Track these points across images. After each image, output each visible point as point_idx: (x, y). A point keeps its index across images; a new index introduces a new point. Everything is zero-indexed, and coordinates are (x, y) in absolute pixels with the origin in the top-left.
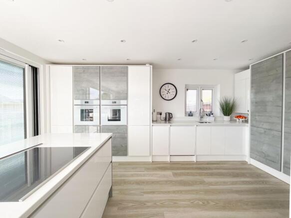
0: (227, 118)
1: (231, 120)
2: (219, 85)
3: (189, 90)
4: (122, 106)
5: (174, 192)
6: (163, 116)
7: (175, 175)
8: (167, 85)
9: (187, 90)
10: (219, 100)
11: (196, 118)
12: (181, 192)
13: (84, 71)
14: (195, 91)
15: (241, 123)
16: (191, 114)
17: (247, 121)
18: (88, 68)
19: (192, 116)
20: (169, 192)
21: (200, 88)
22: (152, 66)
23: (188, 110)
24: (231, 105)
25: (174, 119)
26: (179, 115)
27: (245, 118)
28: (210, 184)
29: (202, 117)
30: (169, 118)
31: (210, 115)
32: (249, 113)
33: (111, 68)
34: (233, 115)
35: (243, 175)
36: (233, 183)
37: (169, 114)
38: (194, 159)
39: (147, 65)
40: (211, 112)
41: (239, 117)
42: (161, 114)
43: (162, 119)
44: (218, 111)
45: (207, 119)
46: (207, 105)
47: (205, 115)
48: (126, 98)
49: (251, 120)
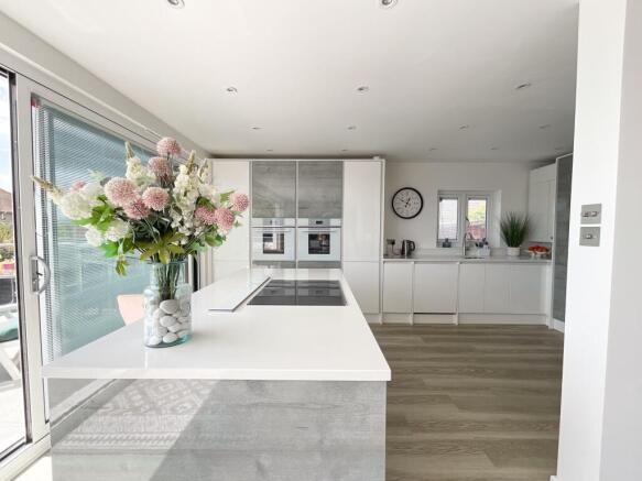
0: (513, 251)
1: (521, 255)
2: (500, 192)
3: (444, 201)
4: (332, 229)
5: (431, 359)
6: (398, 246)
7: (426, 340)
8: (404, 192)
9: (441, 199)
10: (499, 217)
11: (457, 250)
12: (441, 359)
13: (269, 169)
14: (456, 202)
15: (539, 260)
16: (447, 244)
17: (549, 257)
18: (276, 164)
19: (449, 246)
20: (423, 360)
21: (464, 198)
22: (384, 160)
23: (442, 236)
24: (521, 227)
25: (418, 253)
26: (425, 245)
27: (547, 250)
28: (485, 352)
29: (467, 249)
30: (407, 250)
31: (481, 246)
32: (553, 241)
33: (315, 164)
34: (525, 245)
35: (540, 343)
36: (520, 352)
37: (409, 242)
38: (454, 320)
39: (376, 158)
40: (484, 240)
41: (536, 248)
42: (393, 243)
43: (396, 252)
44: (496, 238)
45: (477, 252)
46: (476, 227)
47: (472, 244)
48: (340, 216)
49: (557, 255)
